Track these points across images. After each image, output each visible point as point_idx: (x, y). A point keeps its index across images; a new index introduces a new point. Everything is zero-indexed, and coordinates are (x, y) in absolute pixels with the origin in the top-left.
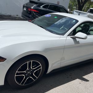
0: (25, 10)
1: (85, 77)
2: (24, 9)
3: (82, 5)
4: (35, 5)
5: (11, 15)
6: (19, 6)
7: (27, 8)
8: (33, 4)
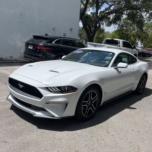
0: (32, 48)
1: (131, 106)
2: (29, 47)
3: (92, 35)
4: (44, 41)
5: (3, 57)
6: (13, 44)
7: (34, 45)
8: (41, 40)
